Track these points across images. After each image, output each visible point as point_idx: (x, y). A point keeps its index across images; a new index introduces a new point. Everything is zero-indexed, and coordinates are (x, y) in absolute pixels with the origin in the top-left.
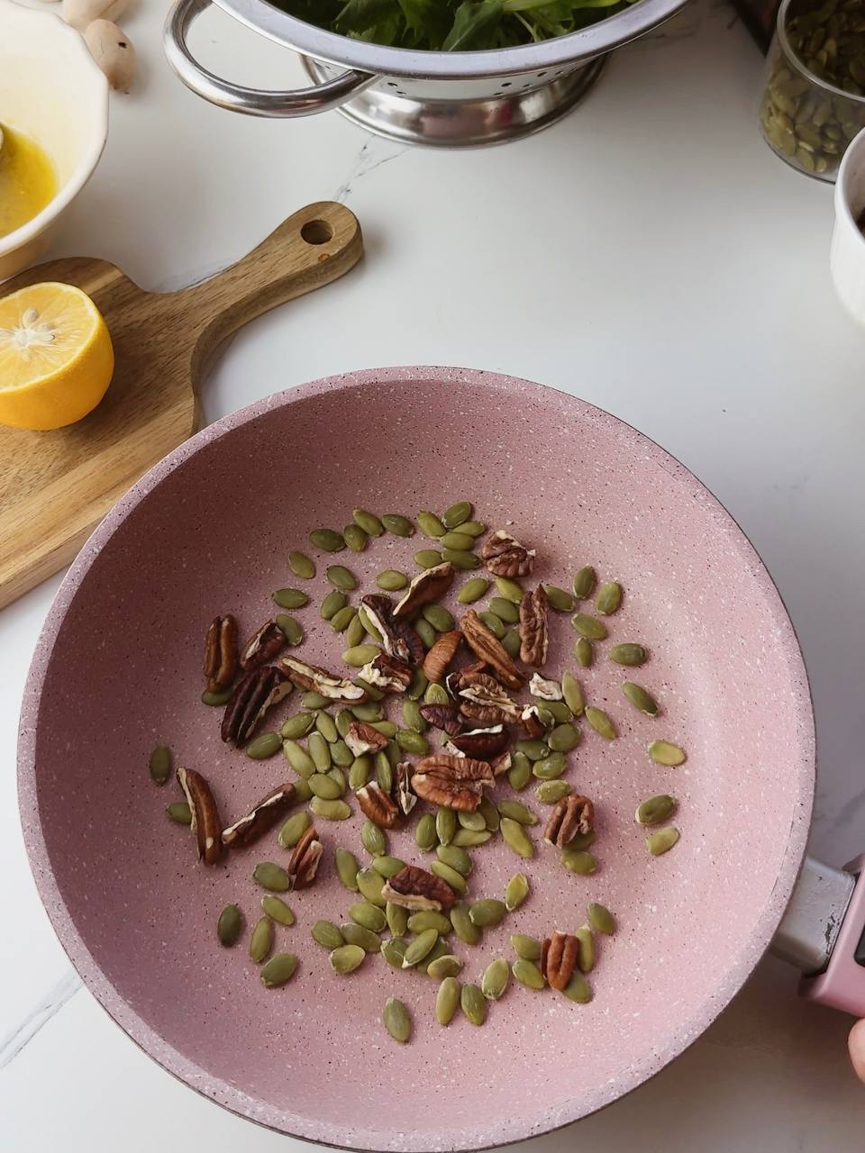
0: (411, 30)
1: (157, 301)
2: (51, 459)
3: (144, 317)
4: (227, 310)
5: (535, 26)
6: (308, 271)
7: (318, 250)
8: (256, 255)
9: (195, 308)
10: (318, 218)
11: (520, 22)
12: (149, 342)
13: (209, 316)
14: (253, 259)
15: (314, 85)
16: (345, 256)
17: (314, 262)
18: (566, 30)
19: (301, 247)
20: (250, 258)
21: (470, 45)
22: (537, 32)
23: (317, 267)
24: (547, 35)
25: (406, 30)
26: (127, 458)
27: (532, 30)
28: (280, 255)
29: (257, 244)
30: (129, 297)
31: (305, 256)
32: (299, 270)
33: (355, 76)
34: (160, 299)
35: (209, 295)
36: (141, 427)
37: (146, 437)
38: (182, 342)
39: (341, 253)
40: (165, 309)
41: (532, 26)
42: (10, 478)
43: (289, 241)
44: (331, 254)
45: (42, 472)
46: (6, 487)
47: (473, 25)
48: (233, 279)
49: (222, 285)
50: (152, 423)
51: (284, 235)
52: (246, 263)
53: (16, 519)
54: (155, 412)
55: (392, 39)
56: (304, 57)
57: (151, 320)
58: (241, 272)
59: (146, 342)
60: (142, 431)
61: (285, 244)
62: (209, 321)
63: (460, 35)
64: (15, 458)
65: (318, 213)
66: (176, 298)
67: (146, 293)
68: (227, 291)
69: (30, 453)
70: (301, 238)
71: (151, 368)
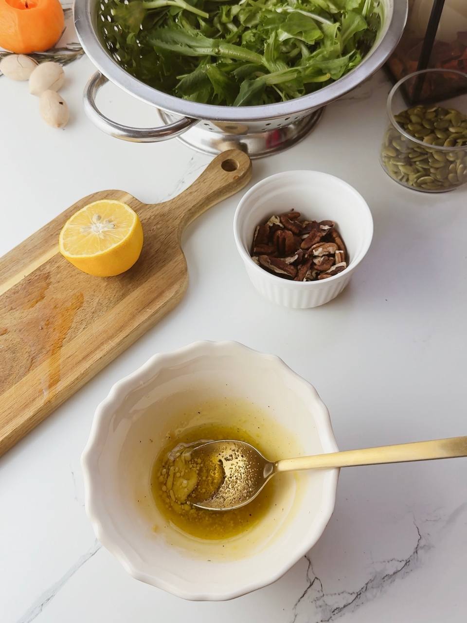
0: (217, 95)
1: (153, 208)
2: (115, 291)
3: (148, 217)
4: (191, 209)
5: (284, 93)
6: (229, 185)
7: (232, 174)
8: (200, 180)
9: (174, 209)
10: (229, 158)
11: (276, 91)
12: (153, 229)
13: (182, 213)
14: (199, 182)
15: (164, 125)
16: (246, 176)
17: (231, 180)
18: (300, 95)
19: (223, 173)
20: (197, 182)
21: (248, 103)
22: (285, 96)
23: (233, 183)
24: (290, 97)
25: (214, 95)
26: (154, 288)
27: (282, 95)
28: (213, 179)
29: (200, 175)
30: (138, 207)
31: (226, 178)
32: (224, 185)
33: (186, 120)
34: (155, 207)
35: (179, 202)
36: (158, 272)
37: (161, 276)
38: (171, 227)
39: (244, 175)
40: (158, 212)
41: (282, 93)
42: (95, 304)
43: (216, 171)
44: (240, 176)
45: (111, 299)
46: (94, 308)
47: (250, 93)
48: (191, 193)
49: (185, 197)
50: (163, 269)
51: (213, 168)
52: (196, 184)
53: (103, 324)
54: (163, 263)
55: (206, 100)
56: (159, 110)
57: (152, 217)
58: (194, 189)
59: (152, 229)
60: (159, 274)
61: (214, 173)
62: (183, 215)
63: (243, 97)
64: (96, 293)
65: (228, 155)
66: (163, 205)
67: (147, 205)
68: (189, 199)
69: (103, 290)
70: (222, 169)
71: (157, 242)
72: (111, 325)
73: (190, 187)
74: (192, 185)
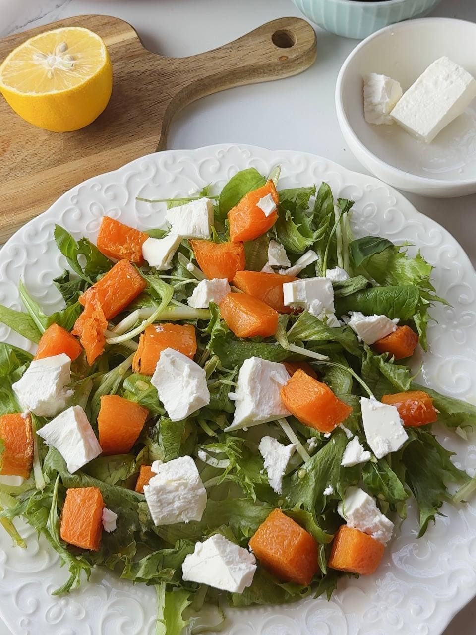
1: (155, 61)
2: (51, 152)
3: (143, 70)
4: (202, 79)
6: (269, 65)
7: (281, 52)
8: (235, 45)
9: (181, 72)
10: (288, 28)
13: (188, 80)
14: (232, 47)
16: (299, 61)
17: (275, 60)
19: (269, 46)
20: (229, 46)
23: (276, 64)
26: (102, 166)
28: (252, 49)
29: (237, 38)
30: (136, 53)
31: (270, 54)
32: (262, 62)
35: (192, 65)
36: (117, 146)
37: (118, 155)
38: (164, 94)
39: (297, 58)
40: (160, 67)
42: (19, 159)
43: (261, 40)
44: (290, 57)
45: (43, 160)
46: (16, 164)
48: (214, 58)
49: (204, 60)
50: (126, 145)
51: (259, 35)
52: (226, 48)
53: (16, 188)
54: (129, 139)
57: (148, 73)
58: (220, 54)
59: (139, 88)
60: (118, 150)
61: (258, 41)
62: (188, 83)
64: (27, 145)
65: (289, 25)
66: (170, 61)
68: (207, 65)
69: (38, 145)
70: (271, 40)
71: (137, 107)
72: (24, 194)
73: (217, 49)
74: (220, 48)
